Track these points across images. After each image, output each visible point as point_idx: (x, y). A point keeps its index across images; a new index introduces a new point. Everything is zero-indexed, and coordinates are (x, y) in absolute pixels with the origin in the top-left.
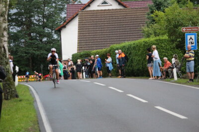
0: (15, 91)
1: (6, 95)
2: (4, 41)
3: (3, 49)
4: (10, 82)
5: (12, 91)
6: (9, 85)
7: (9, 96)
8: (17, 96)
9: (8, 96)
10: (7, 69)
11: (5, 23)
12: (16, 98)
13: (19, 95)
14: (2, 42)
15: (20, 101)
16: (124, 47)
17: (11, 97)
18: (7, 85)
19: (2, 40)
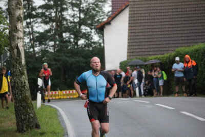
0: (34, 118)
1: (21, 124)
2: (18, 38)
3: (16, 50)
4: (26, 103)
5: (29, 118)
6: (24, 108)
7: (25, 126)
8: (38, 126)
9: (23, 127)
10: (22, 83)
11: (20, 9)
12: (36, 130)
13: (40, 124)
14: (14, 40)
15: (42, 134)
16: (197, 51)
17: (28, 127)
18: (21, 108)
19: (14, 36)
